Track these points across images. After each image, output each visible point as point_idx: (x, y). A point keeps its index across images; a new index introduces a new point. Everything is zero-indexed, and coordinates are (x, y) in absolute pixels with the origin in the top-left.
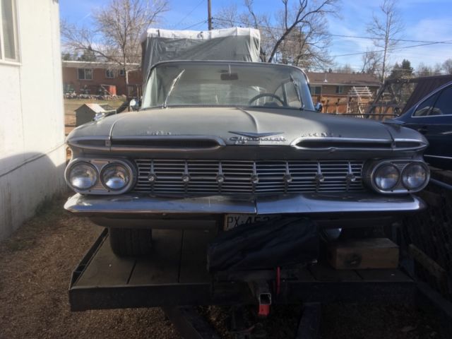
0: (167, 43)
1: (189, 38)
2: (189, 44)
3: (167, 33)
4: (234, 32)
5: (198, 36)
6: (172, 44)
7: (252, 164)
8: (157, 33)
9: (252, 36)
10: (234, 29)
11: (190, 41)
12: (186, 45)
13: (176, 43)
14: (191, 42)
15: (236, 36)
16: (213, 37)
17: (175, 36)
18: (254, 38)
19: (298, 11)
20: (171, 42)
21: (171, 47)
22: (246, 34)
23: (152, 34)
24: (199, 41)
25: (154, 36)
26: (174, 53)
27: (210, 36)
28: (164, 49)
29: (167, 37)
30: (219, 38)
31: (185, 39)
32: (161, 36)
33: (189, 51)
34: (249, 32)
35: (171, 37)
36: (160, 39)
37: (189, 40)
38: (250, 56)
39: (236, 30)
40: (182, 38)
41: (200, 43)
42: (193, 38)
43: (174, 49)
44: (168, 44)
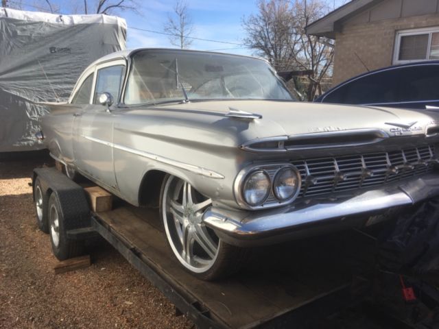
0: (18, 25)
1: (46, 21)
2: (48, 29)
3: (17, 14)
4: (99, 19)
5: (57, 20)
6: (25, 27)
7: (385, 155)
8: (4, 13)
9: (119, 25)
10: (99, 16)
11: (48, 25)
12: (44, 30)
13: (31, 27)
14: (50, 26)
15: (103, 24)
16: (76, 22)
17: (28, 17)
18: (121, 28)
19: (98, 4)
20: (24, 24)
21: (24, 30)
22: (114, 23)
24: (59, 26)
26: (29, 37)
27: (72, 21)
28: (15, 33)
29: (17, 18)
30: (83, 24)
32: (9, 16)
33: (48, 36)
34: (117, 21)
35: (22, 18)
36: (8, 20)
37: (46, 24)
38: (119, 46)
39: (102, 18)
40: (37, 20)
41: (61, 29)
42: (51, 22)
43: (27, 34)
44: (20, 27)
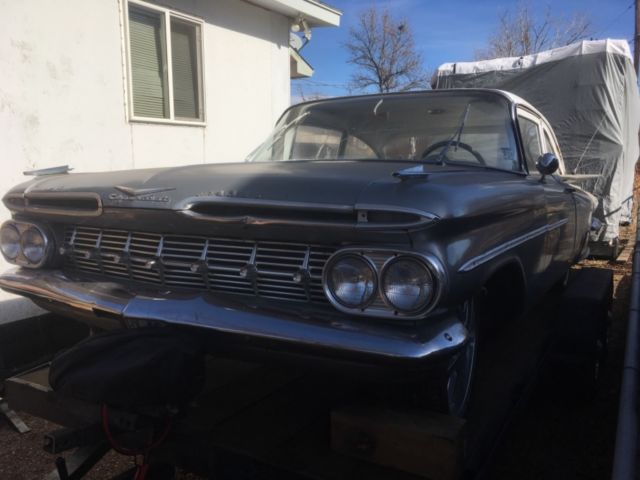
0: (464, 81)
1: (499, 69)
2: (499, 79)
3: (466, 68)
4: (575, 50)
5: (514, 65)
6: (471, 83)
8: (452, 69)
9: (609, 51)
10: (576, 45)
11: (501, 73)
12: (494, 81)
13: (478, 80)
14: (502, 75)
15: (580, 55)
16: (539, 62)
17: (477, 69)
18: (615, 55)
20: (471, 79)
22: (599, 50)
23: (444, 72)
24: (515, 71)
25: (447, 74)
27: (534, 62)
29: (465, 72)
30: (550, 63)
31: (492, 72)
32: (457, 72)
34: (605, 46)
35: (471, 72)
36: (455, 77)
37: (498, 72)
38: (605, 86)
39: (581, 46)
40: (487, 71)
41: (516, 75)
42: (505, 69)
44: (466, 83)
